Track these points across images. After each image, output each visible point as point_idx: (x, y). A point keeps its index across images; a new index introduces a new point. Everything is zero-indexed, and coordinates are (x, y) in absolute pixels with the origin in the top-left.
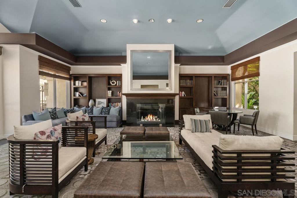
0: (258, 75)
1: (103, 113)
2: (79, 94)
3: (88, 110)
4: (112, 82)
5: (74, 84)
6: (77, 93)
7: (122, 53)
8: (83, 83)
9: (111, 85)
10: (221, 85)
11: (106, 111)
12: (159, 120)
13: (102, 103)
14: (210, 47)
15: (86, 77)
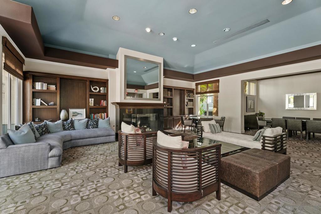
0: (218, 91)
1: (90, 127)
2: (42, 101)
3: (68, 124)
4: (94, 88)
5: (33, 87)
6: (37, 100)
7: (108, 55)
8: (49, 86)
9: (93, 92)
10: (190, 97)
11: (94, 124)
12: (150, 130)
13: (79, 114)
14: (186, 66)
15: (56, 78)
